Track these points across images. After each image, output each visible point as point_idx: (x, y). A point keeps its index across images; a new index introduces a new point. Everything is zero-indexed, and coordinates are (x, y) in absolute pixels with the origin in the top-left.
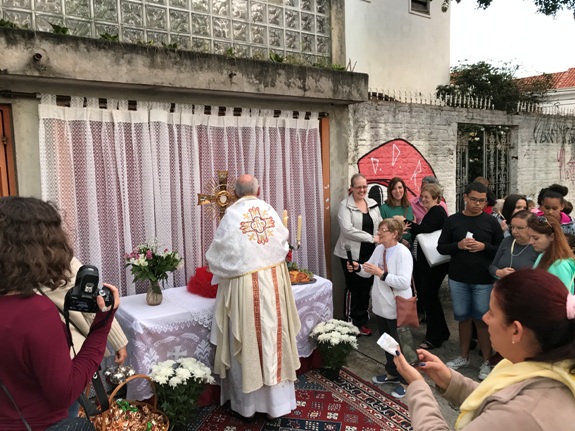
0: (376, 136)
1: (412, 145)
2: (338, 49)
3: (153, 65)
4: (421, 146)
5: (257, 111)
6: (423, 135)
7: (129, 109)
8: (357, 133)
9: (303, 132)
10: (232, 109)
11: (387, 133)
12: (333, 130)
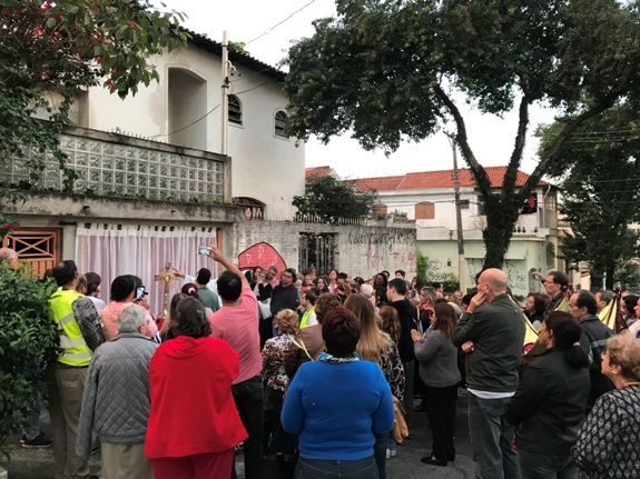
0: (249, 241)
1: (271, 246)
3: (135, 208)
4: (277, 246)
5: (182, 228)
6: (278, 240)
7: (118, 229)
8: (238, 239)
9: (207, 239)
10: (169, 228)
11: (256, 239)
12: (224, 238)
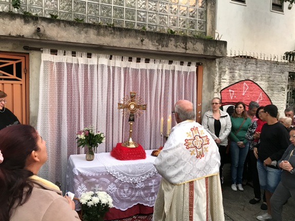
0: (233, 77)
1: (256, 84)
2: (211, 27)
3: (98, 34)
4: (263, 84)
5: (158, 60)
6: (264, 78)
7: (88, 57)
8: (220, 75)
9: (186, 73)
10: (144, 59)
11: (240, 76)
12: (205, 73)
